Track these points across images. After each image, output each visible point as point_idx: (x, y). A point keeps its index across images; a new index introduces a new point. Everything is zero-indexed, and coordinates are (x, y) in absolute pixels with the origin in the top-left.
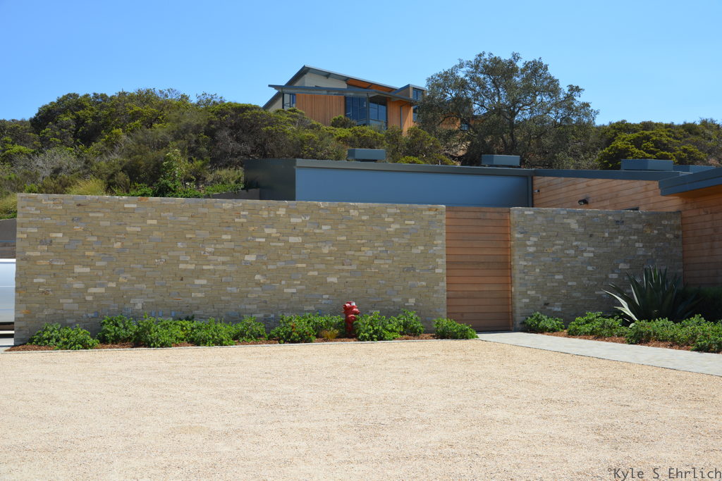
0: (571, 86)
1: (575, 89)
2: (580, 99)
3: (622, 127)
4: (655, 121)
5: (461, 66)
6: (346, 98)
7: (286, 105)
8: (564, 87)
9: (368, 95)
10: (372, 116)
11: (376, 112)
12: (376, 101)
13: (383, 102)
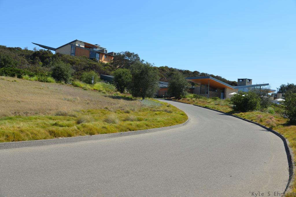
0: (142, 60)
2: (144, 62)
4: (157, 67)
5: (122, 52)
6: (90, 51)
7: (72, 50)
8: (141, 59)
9: (96, 51)
10: (97, 56)
11: (98, 55)
12: (97, 53)
13: (99, 53)
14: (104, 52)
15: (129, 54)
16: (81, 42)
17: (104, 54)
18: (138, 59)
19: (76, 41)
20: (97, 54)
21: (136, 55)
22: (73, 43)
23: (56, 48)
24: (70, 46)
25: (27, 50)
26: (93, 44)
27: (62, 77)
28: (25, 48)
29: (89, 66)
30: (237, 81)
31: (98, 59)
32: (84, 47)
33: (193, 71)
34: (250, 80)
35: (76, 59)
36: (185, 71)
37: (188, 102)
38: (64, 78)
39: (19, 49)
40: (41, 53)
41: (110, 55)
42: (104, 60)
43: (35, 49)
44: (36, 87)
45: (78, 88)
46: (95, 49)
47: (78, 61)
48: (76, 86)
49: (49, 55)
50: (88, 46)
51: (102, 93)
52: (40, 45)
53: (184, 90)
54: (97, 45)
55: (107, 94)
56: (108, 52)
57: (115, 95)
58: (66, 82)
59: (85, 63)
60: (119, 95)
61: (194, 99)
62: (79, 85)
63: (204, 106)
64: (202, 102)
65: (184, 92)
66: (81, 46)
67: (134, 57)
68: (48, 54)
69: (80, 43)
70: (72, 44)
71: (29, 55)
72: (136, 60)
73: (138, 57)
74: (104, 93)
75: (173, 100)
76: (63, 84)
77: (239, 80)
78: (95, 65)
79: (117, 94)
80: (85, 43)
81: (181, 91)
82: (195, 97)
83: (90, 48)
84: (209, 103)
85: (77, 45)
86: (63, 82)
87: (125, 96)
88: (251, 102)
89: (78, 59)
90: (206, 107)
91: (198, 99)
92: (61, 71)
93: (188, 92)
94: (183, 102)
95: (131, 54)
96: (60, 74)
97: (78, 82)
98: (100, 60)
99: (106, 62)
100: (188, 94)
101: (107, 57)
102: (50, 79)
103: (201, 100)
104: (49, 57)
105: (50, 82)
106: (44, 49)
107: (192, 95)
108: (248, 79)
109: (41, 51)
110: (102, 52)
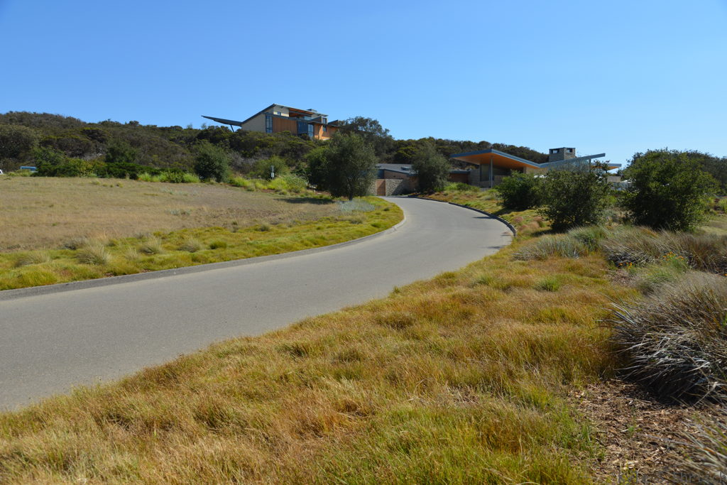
1: (387, 130)
2: (389, 134)
3: (401, 143)
5: (350, 119)
6: (298, 122)
7: (268, 123)
8: (384, 129)
9: (307, 121)
10: (309, 130)
11: (310, 128)
12: (311, 124)
13: (313, 124)
14: (322, 122)
15: (362, 122)
16: (282, 107)
17: (322, 124)
18: (379, 128)
19: (273, 106)
20: (309, 125)
21: (375, 122)
22: (269, 111)
23: (242, 121)
24: (263, 116)
25: (191, 129)
26: (305, 109)
27: (211, 172)
28: (188, 126)
29: (290, 148)
30: (547, 152)
31: (311, 136)
32: (288, 116)
33: (478, 142)
34: (571, 150)
35: (269, 137)
36: (465, 142)
37: (444, 198)
38: (215, 173)
39: (177, 129)
40: (211, 132)
41: (334, 125)
42: (323, 136)
43: (204, 126)
44: (145, 194)
45: (239, 188)
46: (307, 119)
47: (272, 140)
48: (237, 185)
49: (225, 135)
50: (295, 114)
51: (280, 194)
52: (215, 119)
53: (439, 176)
54: (310, 110)
55: (289, 196)
56: (329, 121)
57: (302, 196)
58: (219, 179)
59: (283, 144)
60: (309, 196)
61: (456, 192)
62: (241, 184)
63: (464, 204)
64: (468, 197)
65: (439, 180)
66: (282, 115)
67: (371, 126)
68: (222, 133)
69: (280, 110)
70: (267, 112)
71: (192, 137)
72: (375, 130)
73: (379, 125)
74: (283, 194)
75: (419, 196)
76: (212, 184)
77: (551, 151)
78: (301, 144)
79: (307, 194)
80: (289, 109)
81: (434, 179)
82: (460, 188)
83: (298, 116)
84: (480, 197)
85: (275, 113)
86: (213, 180)
87: (321, 197)
88: (534, 192)
89: (272, 137)
90: (466, 206)
91: (462, 193)
92: (209, 160)
93: (448, 180)
94: (437, 199)
95: (367, 120)
96: (208, 166)
97: (239, 179)
98: (316, 136)
99: (325, 139)
100: (448, 183)
101: (328, 129)
102: (188, 176)
103: (467, 192)
104: (223, 139)
105: (190, 182)
106: (220, 125)
107: (454, 185)
108: (568, 149)
109: (211, 128)
110: (318, 122)
